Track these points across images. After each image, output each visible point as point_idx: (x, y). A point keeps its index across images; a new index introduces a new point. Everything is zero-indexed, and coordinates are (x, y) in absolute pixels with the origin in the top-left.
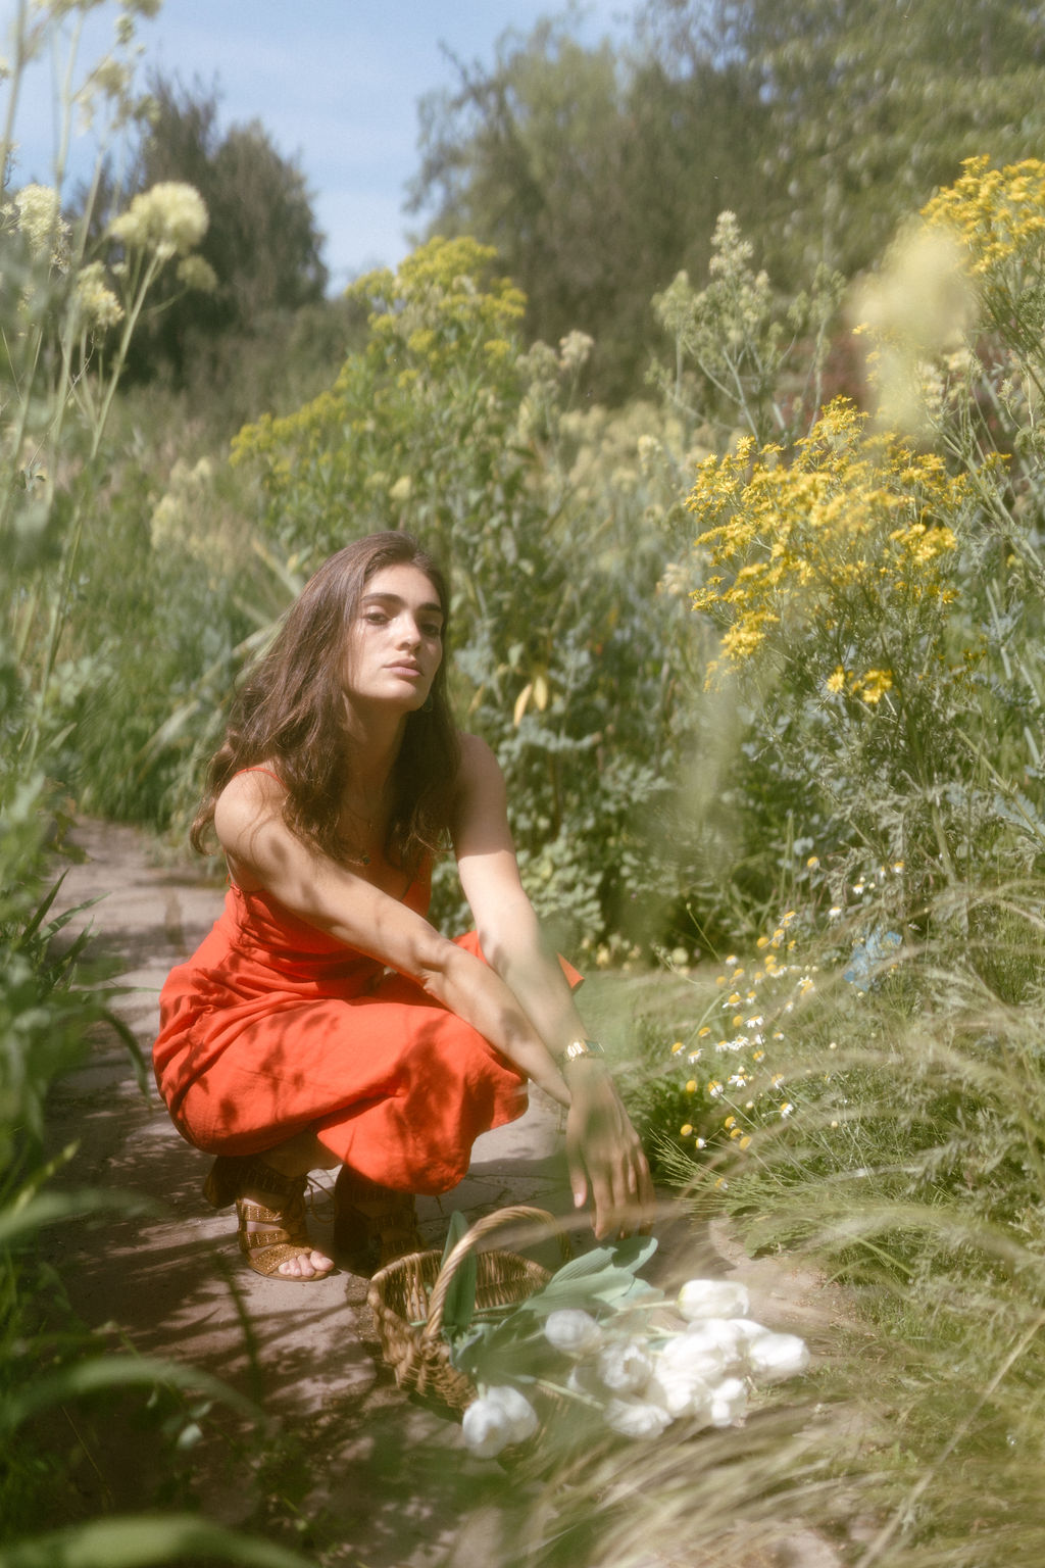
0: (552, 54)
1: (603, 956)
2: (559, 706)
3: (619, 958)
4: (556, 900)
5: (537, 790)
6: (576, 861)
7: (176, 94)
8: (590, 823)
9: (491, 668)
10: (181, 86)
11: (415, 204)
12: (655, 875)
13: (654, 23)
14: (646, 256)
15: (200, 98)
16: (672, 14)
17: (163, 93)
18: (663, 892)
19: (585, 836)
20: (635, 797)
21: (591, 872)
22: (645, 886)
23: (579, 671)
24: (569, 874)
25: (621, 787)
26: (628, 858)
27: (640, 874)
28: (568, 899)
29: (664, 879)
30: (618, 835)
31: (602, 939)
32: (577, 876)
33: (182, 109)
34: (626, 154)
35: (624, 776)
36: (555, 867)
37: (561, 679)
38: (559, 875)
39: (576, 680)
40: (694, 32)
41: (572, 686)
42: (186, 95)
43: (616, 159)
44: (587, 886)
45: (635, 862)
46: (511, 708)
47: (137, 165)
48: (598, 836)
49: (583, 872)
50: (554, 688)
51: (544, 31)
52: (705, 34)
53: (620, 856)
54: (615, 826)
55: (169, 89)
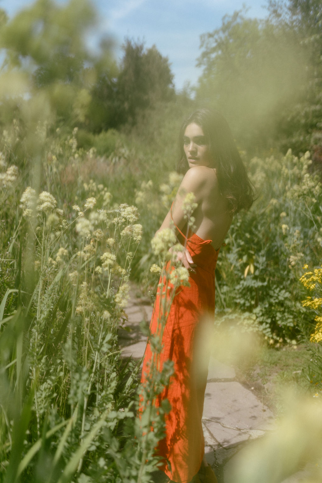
0: (239, 20)
1: (271, 341)
2: (257, 273)
4: (257, 327)
5: (251, 293)
6: (263, 315)
7: (132, 43)
8: (267, 305)
9: (237, 260)
10: (134, 41)
11: (199, 65)
12: (286, 319)
15: (139, 44)
16: (277, 18)
17: (129, 43)
18: (288, 325)
19: (265, 309)
20: (280, 298)
21: (268, 318)
22: (283, 323)
23: (263, 263)
24: (261, 319)
25: (276, 295)
26: (278, 314)
27: (282, 319)
28: (261, 328)
29: (289, 321)
32: (263, 319)
33: (134, 47)
35: (277, 292)
36: (257, 317)
37: (258, 265)
38: (258, 319)
39: (262, 266)
41: (261, 268)
42: (135, 44)
44: (267, 323)
45: (280, 316)
46: (243, 272)
49: (265, 318)
50: (256, 268)
51: (236, 15)
52: (287, 25)
53: (276, 313)
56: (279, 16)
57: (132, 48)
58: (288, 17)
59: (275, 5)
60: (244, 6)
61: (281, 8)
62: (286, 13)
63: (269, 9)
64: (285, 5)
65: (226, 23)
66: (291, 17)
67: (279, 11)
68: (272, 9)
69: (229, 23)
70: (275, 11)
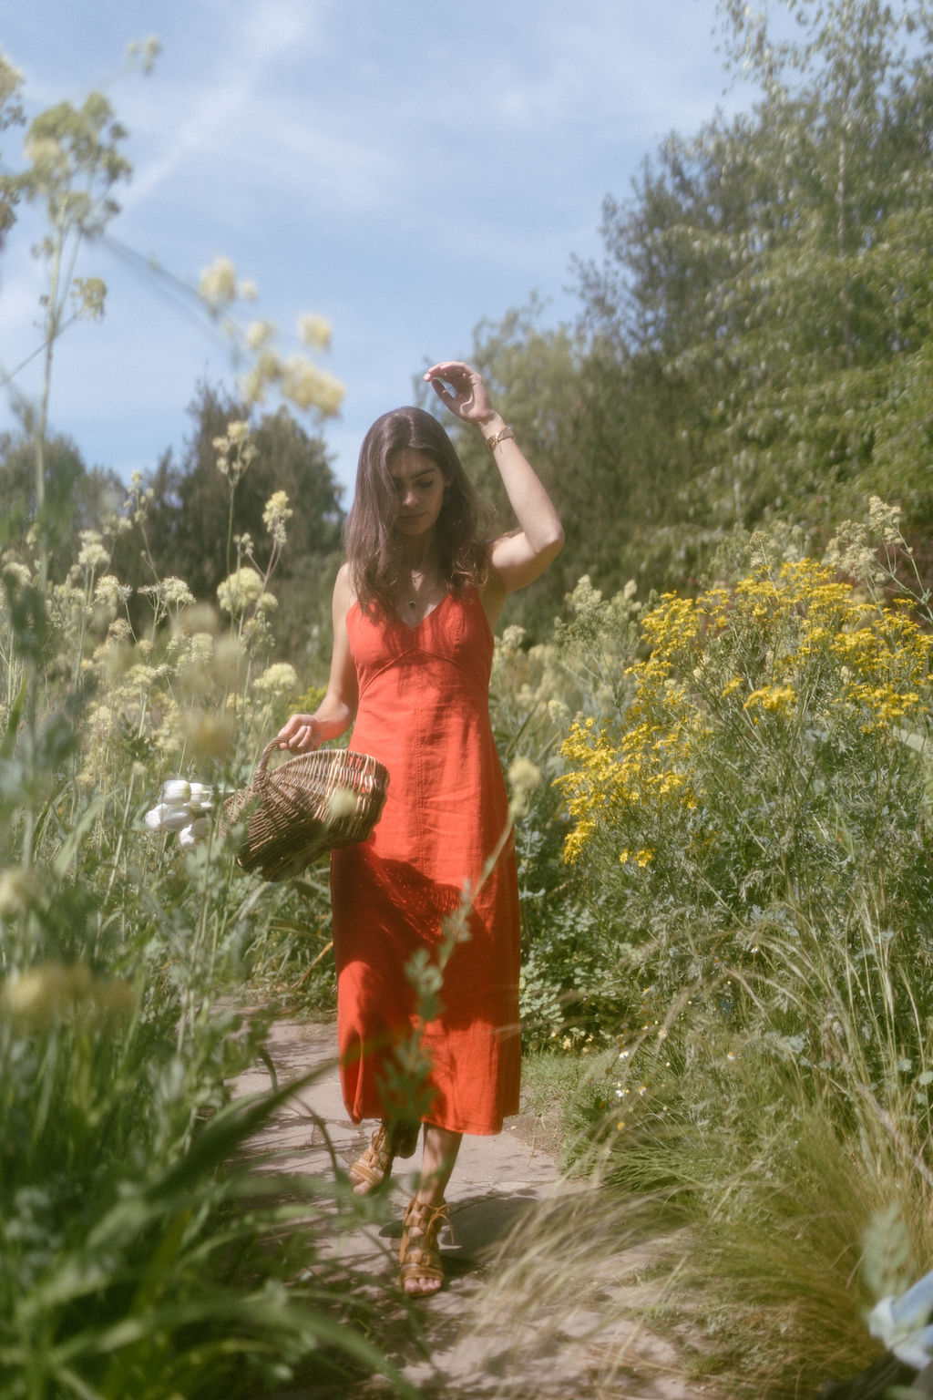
0: (520, 337)
1: (567, 1043)
3: (579, 1045)
4: (529, 1004)
6: (542, 976)
7: (220, 398)
8: (549, 949)
10: (224, 392)
12: (599, 982)
13: (591, 326)
14: (599, 498)
16: (605, 319)
18: (605, 994)
19: (547, 958)
20: (579, 928)
21: (554, 982)
22: (592, 991)
24: (538, 986)
25: (570, 923)
26: (578, 971)
27: (588, 982)
28: (538, 1003)
29: (606, 984)
30: (571, 957)
31: (566, 1032)
32: (543, 986)
34: (577, 425)
35: (571, 915)
38: (531, 987)
40: (623, 332)
42: (229, 399)
43: (569, 429)
44: (550, 994)
45: (583, 974)
47: (191, 453)
48: (558, 957)
49: (548, 984)
51: (512, 321)
52: (632, 333)
53: (572, 971)
54: (568, 949)
55: (215, 394)
56: (610, 311)
57: (220, 410)
58: (632, 314)
59: (597, 285)
60: (534, 297)
61: (615, 292)
62: (629, 304)
63: (582, 296)
64: (625, 284)
65: (484, 342)
66: (640, 315)
67: (610, 300)
68: (590, 294)
69: (495, 344)
70: (599, 301)
